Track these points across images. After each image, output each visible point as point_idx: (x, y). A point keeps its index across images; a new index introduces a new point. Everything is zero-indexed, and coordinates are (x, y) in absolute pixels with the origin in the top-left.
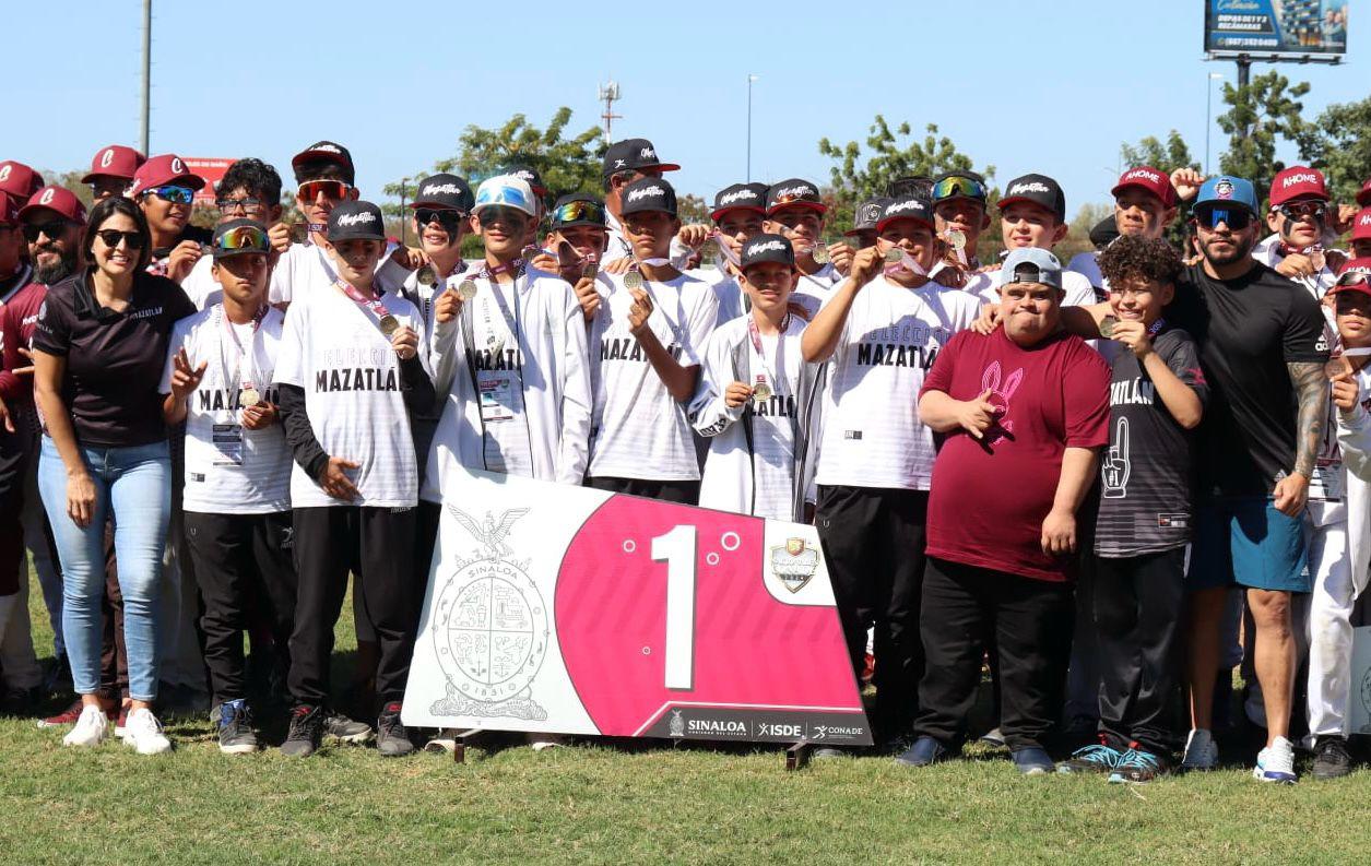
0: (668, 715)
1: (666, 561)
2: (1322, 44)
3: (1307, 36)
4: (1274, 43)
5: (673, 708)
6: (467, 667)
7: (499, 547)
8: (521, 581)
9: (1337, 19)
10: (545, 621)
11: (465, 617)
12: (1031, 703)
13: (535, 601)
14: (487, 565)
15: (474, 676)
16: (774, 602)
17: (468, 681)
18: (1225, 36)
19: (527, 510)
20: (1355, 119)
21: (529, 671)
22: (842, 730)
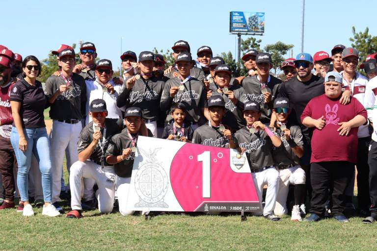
0: (204, 205)
1: (201, 162)
2: (258, 30)
3: (254, 29)
4: (247, 30)
5: (206, 203)
6: (145, 193)
7: (153, 159)
8: (160, 169)
9: (262, 24)
10: (167, 180)
11: (144, 179)
12: (340, 202)
13: (164, 174)
14: (150, 164)
15: (147, 196)
16: (233, 172)
17: (145, 197)
18: (234, 28)
19: (161, 148)
20: (273, 48)
21: (163, 194)
22: (253, 208)
